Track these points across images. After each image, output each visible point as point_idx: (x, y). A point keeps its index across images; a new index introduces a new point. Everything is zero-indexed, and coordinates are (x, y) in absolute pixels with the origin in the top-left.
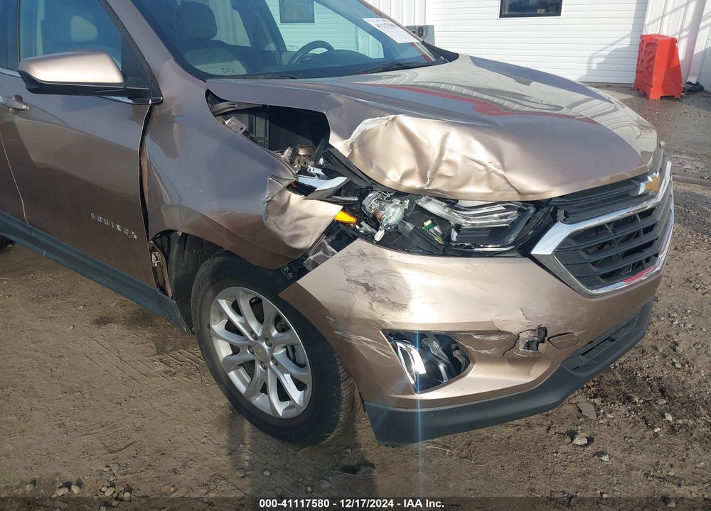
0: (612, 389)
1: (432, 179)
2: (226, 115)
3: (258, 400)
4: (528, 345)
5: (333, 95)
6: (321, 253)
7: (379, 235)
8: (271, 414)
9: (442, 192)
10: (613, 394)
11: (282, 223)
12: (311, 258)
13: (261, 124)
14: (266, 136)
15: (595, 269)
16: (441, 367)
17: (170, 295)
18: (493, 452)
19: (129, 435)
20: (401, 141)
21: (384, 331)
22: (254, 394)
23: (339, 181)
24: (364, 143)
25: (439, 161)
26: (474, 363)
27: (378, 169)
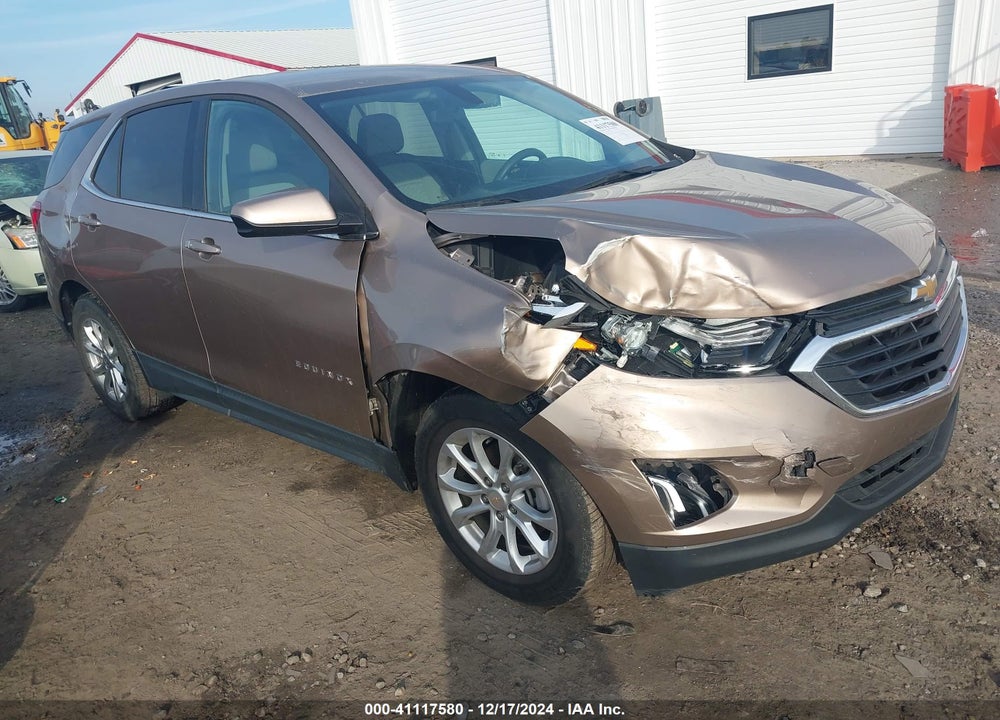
0: (913, 536)
1: (675, 299)
2: (448, 248)
3: (495, 558)
4: (795, 471)
5: (565, 220)
6: (560, 383)
7: (622, 361)
8: (511, 571)
9: (687, 311)
10: (914, 542)
11: (521, 353)
12: (550, 389)
13: (485, 253)
14: (491, 265)
15: (865, 386)
16: (701, 504)
17: (391, 444)
18: (770, 608)
19: (352, 603)
20: (639, 262)
21: (635, 461)
22: (490, 550)
23: (577, 307)
24: (601, 267)
25: (682, 279)
26: (737, 494)
27: (617, 291)
